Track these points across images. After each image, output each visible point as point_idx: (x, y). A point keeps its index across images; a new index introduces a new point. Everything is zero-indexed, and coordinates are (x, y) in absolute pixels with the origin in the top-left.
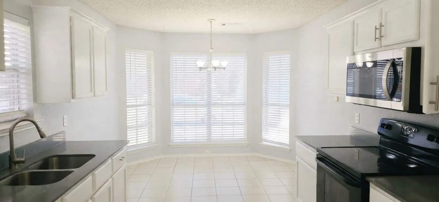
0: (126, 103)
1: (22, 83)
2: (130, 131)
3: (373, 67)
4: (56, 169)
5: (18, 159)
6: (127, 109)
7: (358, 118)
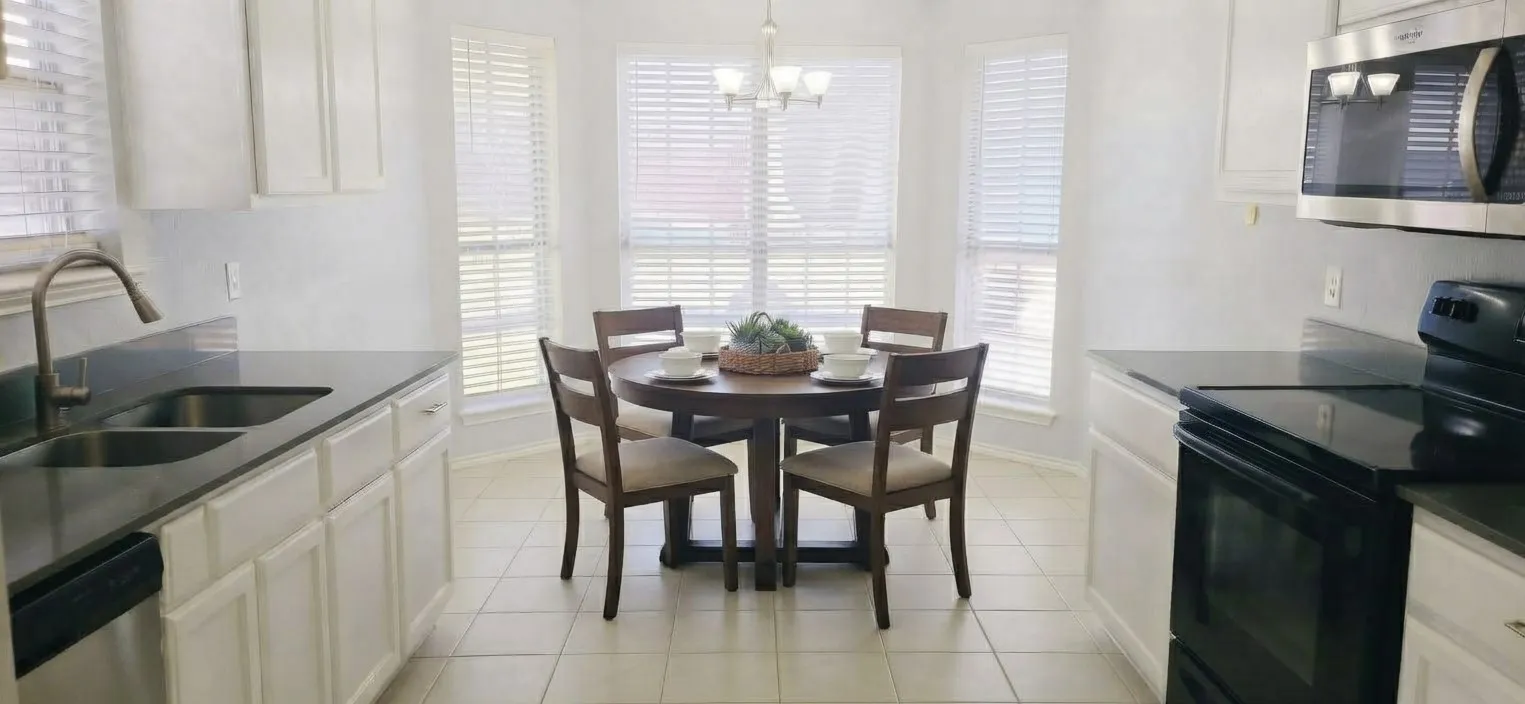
0: (456, 235)
1: (79, 155)
2: (472, 339)
3: (1399, 87)
4: (199, 426)
5: (65, 391)
6: (462, 258)
7: (1337, 288)
